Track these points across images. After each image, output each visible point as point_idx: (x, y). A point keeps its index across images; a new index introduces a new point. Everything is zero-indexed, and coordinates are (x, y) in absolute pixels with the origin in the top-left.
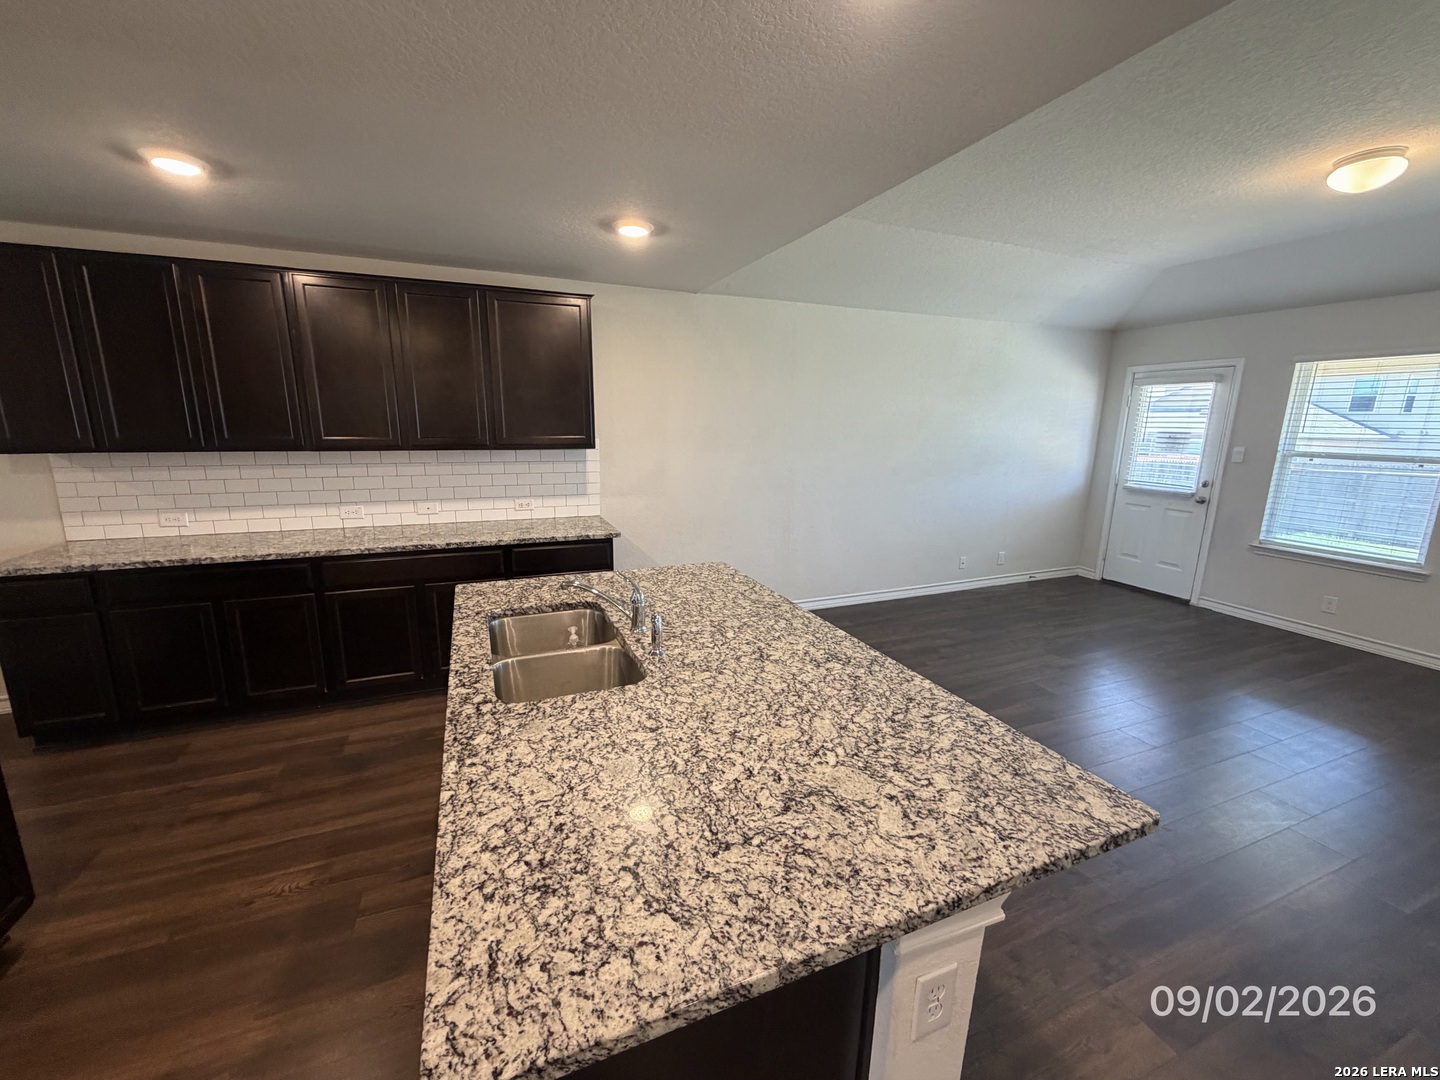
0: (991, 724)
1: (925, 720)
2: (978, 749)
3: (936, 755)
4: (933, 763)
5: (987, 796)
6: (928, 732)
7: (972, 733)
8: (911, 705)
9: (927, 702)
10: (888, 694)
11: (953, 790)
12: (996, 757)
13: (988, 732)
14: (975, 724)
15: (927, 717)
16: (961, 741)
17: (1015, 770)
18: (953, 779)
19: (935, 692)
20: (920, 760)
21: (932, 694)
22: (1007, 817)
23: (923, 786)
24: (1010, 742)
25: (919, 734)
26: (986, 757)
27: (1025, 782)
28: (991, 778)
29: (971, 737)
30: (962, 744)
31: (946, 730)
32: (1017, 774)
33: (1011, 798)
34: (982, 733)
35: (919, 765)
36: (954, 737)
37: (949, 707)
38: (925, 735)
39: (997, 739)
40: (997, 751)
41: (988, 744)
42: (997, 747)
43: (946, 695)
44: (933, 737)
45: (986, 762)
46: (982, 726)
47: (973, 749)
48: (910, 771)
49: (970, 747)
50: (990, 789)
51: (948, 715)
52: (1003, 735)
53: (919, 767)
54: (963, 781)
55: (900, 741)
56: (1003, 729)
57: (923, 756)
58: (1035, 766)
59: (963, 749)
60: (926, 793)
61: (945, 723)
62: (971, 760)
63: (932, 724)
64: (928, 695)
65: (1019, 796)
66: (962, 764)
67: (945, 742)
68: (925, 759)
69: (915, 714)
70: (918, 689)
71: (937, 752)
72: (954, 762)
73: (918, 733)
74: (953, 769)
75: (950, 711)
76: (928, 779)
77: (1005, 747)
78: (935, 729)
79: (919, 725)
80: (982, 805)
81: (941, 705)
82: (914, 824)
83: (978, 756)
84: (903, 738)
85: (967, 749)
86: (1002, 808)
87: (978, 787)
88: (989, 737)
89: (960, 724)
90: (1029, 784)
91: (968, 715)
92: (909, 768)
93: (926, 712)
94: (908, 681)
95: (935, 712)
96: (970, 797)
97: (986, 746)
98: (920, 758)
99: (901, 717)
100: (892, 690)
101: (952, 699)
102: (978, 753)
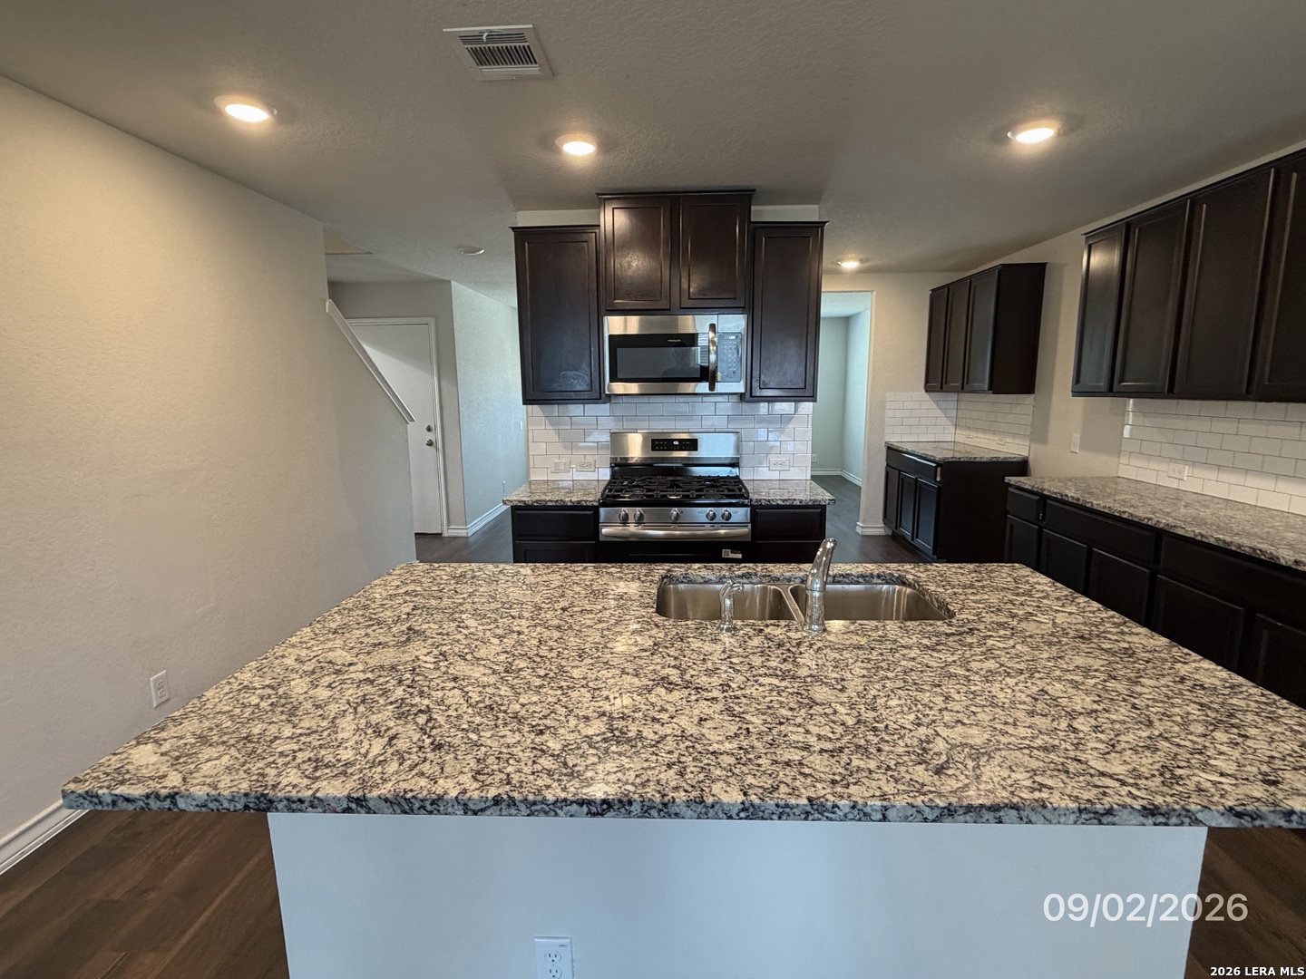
0: (306, 782)
1: (391, 733)
2: (303, 739)
3: (343, 708)
4: (340, 701)
5: (272, 704)
6: (374, 723)
7: (323, 752)
8: (428, 741)
9: (414, 757)
10: (474, 737)
11: (306, 693)
12: (278, 742)
13: (305, 766)
14: (327, 766)
15: (392, 739)
16: (329, 735)
17: (250, 742)
18: (312, 700)
19: (423, 782)
20: (354, 696)
21: (422, 774)
22: (245, 701)
23: (334, 682)
24: (268, 770)
25: (380, 715)
26: (290, 735)
27: (234, 736)
28: (274, 720)
29: (321, 746)
30: (326, 733)
31: (356, 737)
32: (246, 738)
33: (246, 715)
34: (310, 759)
35: (352, 693)
36: (340, 736)
37: (379, 769)
38: (374, 719)
39: (286, 764)
40: (280, 750)
41: (295, 752)
42: (281, 754)
43: (403, 785)
44: (363, 721)
45: (287, 731)
46: (316, 769)
47: (309, 735)
48: (355, 685)
49: (313, 736)
50: (271, 710)
51: (370, 756)
52: (279, 774)
53: (351, 692)
54: (300, 703)
55: (392, 699)
56: (285, 782)
57: (355, 701)
58: (225, 759)
59: (320, 729)
60: (327, 680)
61: (366, 744)
62: (306, 724)
63: (378, 733)
64: (426, 768)
65: (239, 720)
66: (312, 715)
67: (347, 726)
68: (352, 700)
69: (409, 735)
70: (448, 770)
71: (345, 711)
72: (321, 712)
73: (384, 716)
74: (317, 707)
75: (373, 764)
76: (333, 688)
77: (271, 759)
78: (370, 731)
79: (391, 724)
80: (273, 697)
81: (393, 767)
82: (320, 662)
83: (299, 731)
84: (391, 703)
85: (316, 732)
86: (253, 703)
87: (283, 706)
88: (299, 761)
89: (346, 755)
90: (229, 736)
91: (345, 773)
92: (358, 686)
93: (401, 744)
94: (478, 773)
95: (390, 751)
96: (286, 696)
97: (296, 747)
98: (356, 698)
99: (422, 719)
100: (477, 745)
101: (389, 786)
102: (301, 735)
